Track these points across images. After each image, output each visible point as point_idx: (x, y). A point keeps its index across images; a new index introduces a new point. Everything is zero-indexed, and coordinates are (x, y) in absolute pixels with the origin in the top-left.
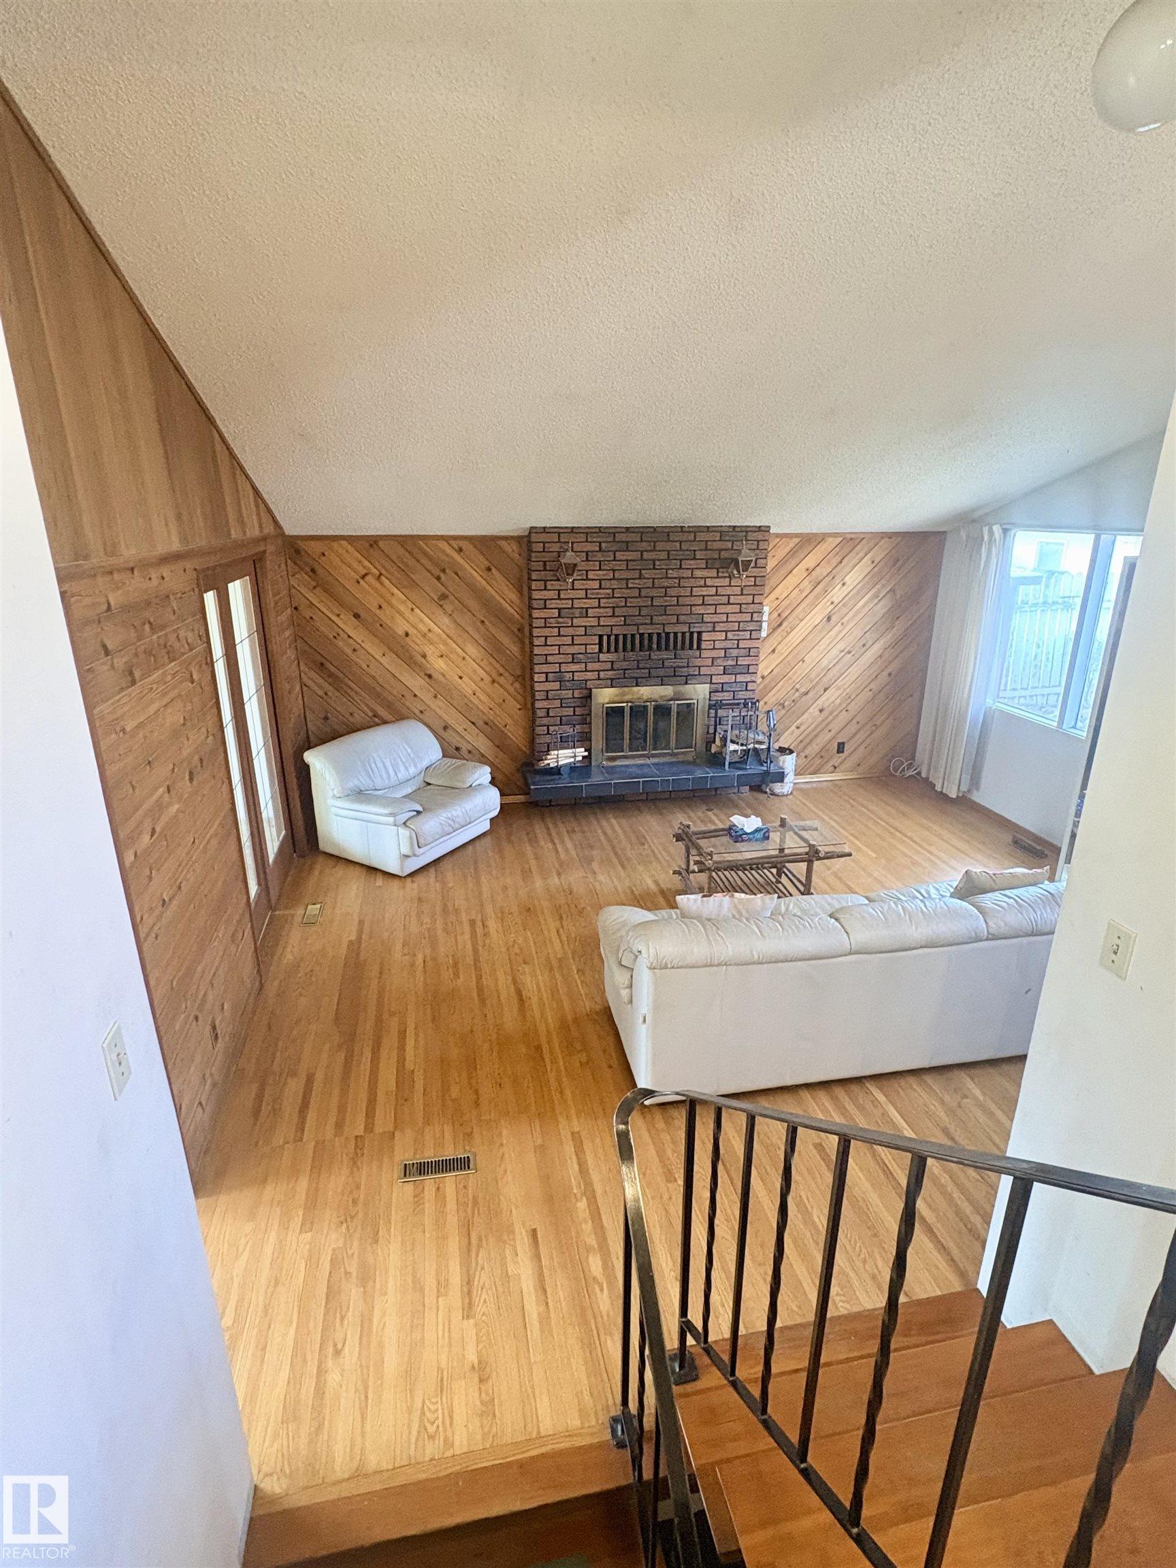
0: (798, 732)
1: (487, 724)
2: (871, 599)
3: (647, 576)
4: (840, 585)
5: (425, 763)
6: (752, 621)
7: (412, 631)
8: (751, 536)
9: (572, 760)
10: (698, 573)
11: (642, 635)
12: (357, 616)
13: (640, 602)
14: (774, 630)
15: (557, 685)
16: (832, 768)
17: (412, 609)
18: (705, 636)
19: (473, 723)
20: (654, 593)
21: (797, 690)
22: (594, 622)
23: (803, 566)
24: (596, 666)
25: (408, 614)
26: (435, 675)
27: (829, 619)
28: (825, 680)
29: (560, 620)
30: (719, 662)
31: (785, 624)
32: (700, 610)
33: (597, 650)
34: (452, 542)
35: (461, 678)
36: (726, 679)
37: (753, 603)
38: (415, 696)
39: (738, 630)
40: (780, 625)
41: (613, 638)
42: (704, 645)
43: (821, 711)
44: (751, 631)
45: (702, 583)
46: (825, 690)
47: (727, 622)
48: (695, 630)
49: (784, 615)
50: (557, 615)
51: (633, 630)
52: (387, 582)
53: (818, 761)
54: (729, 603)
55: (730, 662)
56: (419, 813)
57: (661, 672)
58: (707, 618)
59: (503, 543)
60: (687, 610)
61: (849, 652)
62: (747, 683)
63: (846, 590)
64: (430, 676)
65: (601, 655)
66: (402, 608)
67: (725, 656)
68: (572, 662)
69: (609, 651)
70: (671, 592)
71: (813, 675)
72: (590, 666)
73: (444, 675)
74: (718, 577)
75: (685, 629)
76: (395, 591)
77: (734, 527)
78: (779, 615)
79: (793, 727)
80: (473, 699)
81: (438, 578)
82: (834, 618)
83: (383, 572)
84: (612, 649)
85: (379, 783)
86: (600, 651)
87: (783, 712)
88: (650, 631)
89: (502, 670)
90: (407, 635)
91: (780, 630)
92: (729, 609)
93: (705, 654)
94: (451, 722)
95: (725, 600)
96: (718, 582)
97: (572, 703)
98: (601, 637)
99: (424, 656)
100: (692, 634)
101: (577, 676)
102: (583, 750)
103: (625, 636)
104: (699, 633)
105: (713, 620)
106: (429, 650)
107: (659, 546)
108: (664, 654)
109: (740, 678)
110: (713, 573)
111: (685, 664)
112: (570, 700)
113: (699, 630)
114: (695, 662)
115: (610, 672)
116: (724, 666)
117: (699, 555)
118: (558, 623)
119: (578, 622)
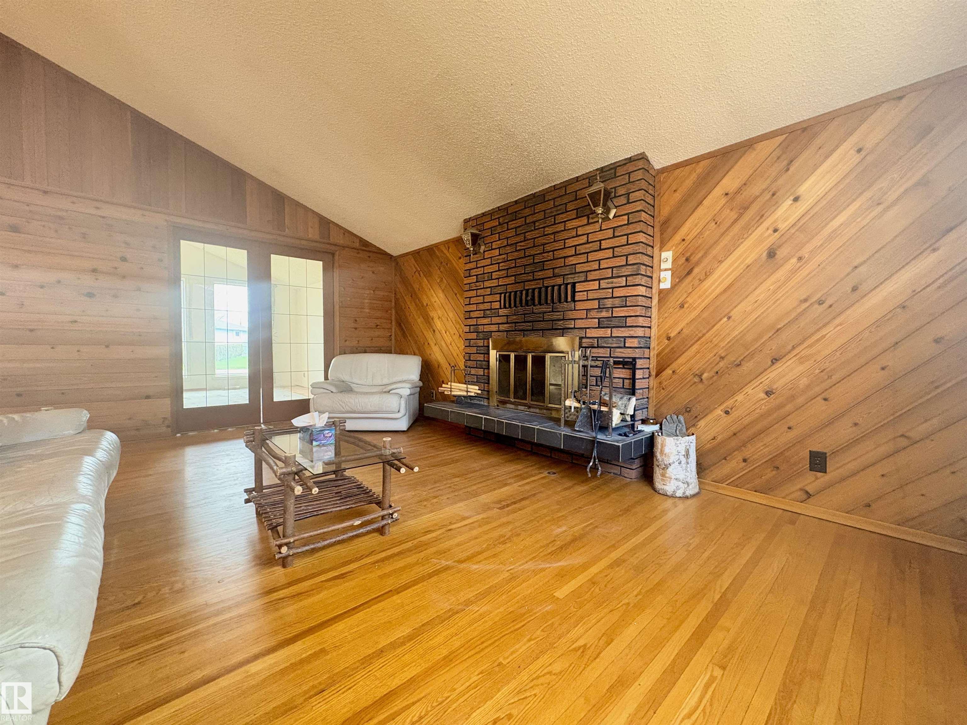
0: (727, 420)
3: (529, 237)
4: (789, 202)
6: (627, 265)
7: (429, 303)
8: (620, 171)
9: (465, 394)
10: (569, 225)
11: (527, 291)
12: (411, 295)
13: (525, 261)
14: (681, 280)
15: (475, 335)
16: (801, 495)
17: (430, 289)
18: (578, 287)
20: (534, 251)
21: (722, 358)
22: (495, 283)
23: (718, 191)
25: (428, 292)
26: (436, 330)
27: (771, 254)
28: (774, 345)
29: (477, 284)
30: (593, 314)
31: (696, 271)
32: (572, 260)
33: (498, 307)
34: (446, 244)
35: (446, 333)
36: (601, 333)
37: (628, 244)
38: (428, 344)
39: (612, 277)
40: (689, 273)
41: (507, 295)
42: (578, 297)
43: (768, 393)
44: (626, 276)
45: (574, 233)
46: (775, 361)
47: (600, 269)
48: (569, 281)
49: (694, 259)
50: (475, 281)
51: (521, 287)
52: (422, 275)
53: (770, 474)
54: (601, 249)
55: (604, 314)
57: (542, 325)
58: (579, 268)
60: (561, 262)
61: (820, 302)
62: (625, 338)
63: (802, 207)
64: (434, 331)
65: (500, 310)
66: (426, 289)
67: (599, 308)
68: (483, 317)
69: (505, 307)
70: (548, 248)
72: (494, 320)
73: (440, 332)
74: (588, 224)
75: (559, 281)
76: (425, 279)
77: (602, 168)
78: (687, 260)
79: (719, 412)
80: (451, 347)
81: (440, 269)
82: (781, 254)
83: (422, 269)
84: (507, 305)
86: (500, 307)
87: (700, 386)
88: (534, 287)
90: (427, 305)
91: (690, 278)
92: (601, 255)
93: (579, 305)
94: (441, 362)
95: (596, 246)
96: (589, 229)
97: (483, 350)
98: (500, 295)
99: (433, 319)
100: (566, 286)
101: (486, 329)
102: (477, 388)
103: (515, 293)
104: (573, 285)
105: (586, 269)
106: (435, 315)
107: (537, 208)
108: (544, 308)
109: (617, 333)
110: (584, 220)
111: (561, 317)
112: (482, 348)
113: (572, 281)
114: (571, 315)
115: (505, 325)
116: (599, 319)
117: (570, 207)
118: (476, 286)
119: (487, 284)
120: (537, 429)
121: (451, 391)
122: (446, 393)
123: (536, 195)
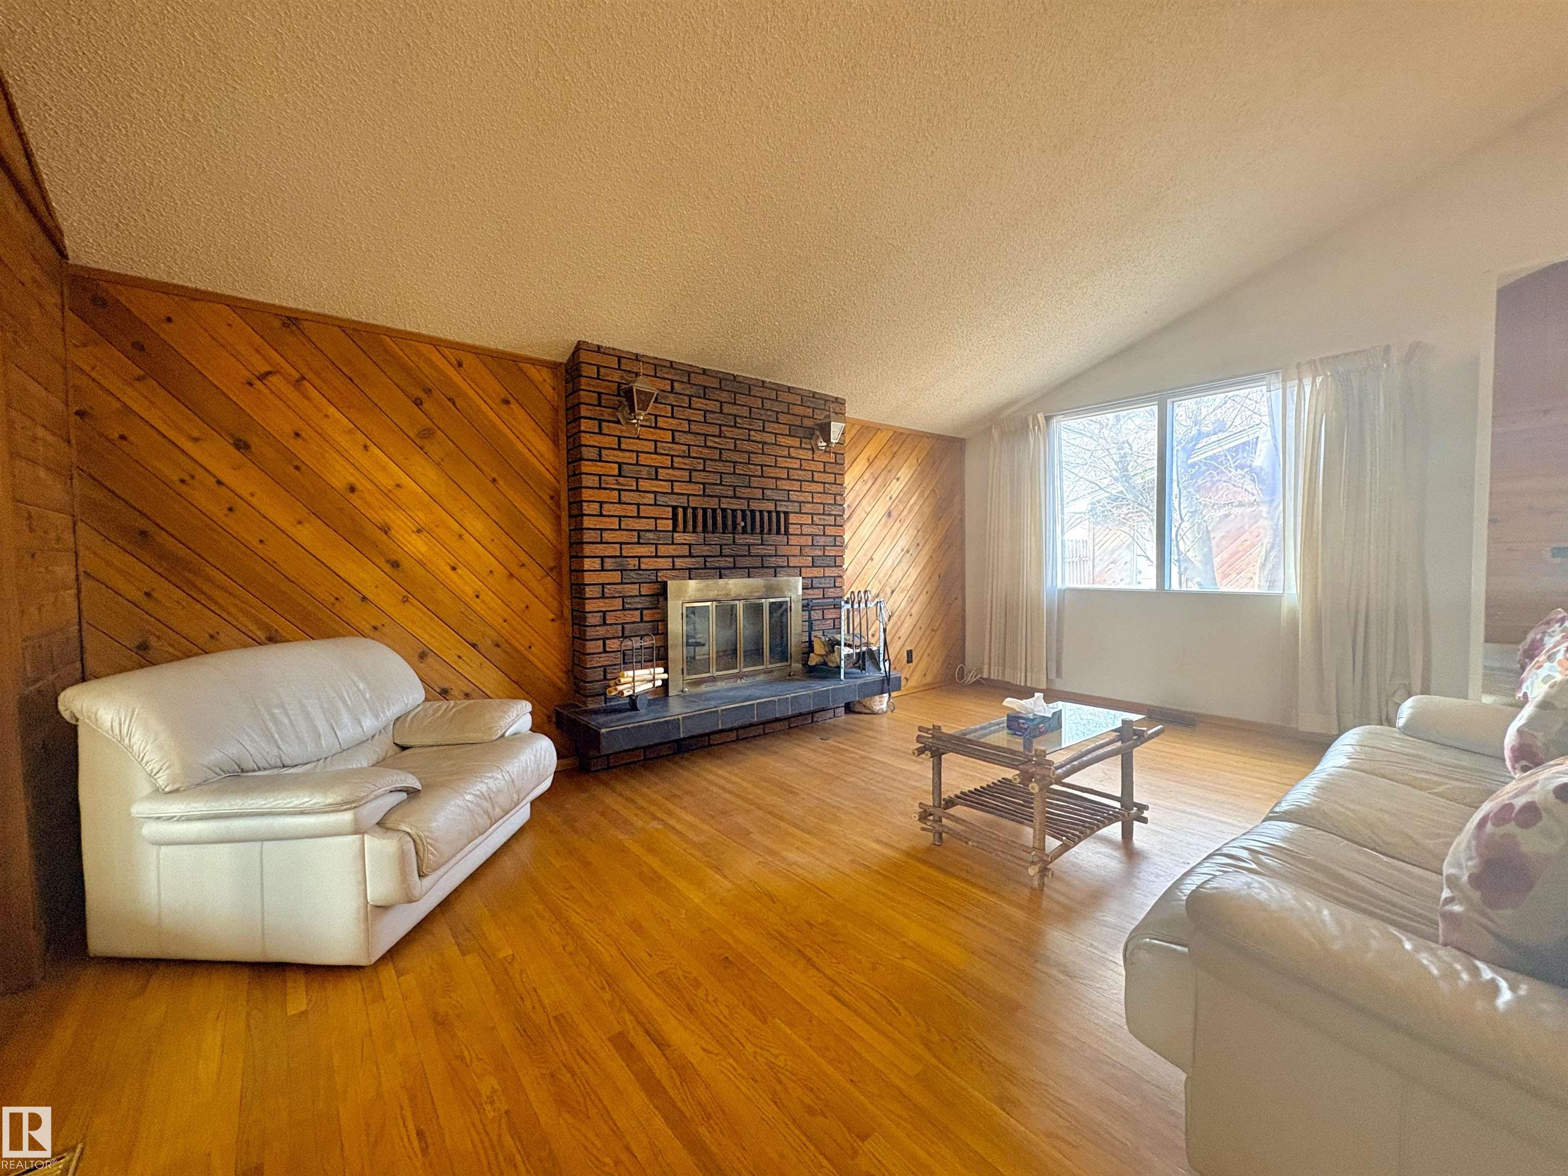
1: (498, 645)
2: (918, 498)
3: (728, 434)
4: (895, 480)
5: (394, 711)
6: (835, 504)
7: (363, 484)
10: (782, 440)
11: (724, 511)
12: (241, 445)
13: (720, 467)
15: (616, 577)
17: (366, 447)
18: (793, 518)
19: (474, 646)
20: (735, 457)
22: (665, 487)
24: (670, 550)
25: (356, 453)
26: (406, 563)
27: (889, 515)
28: (892, 581)
29: (621, 480)
30: (807, 551)
32: (786, 485)
33: (670, 528)
34: (447, 352)
35: (454, 569)
36: (815, 572)
38: (364, 598)
39: (823, 514)
41: (690, 511)
42: (791, 531)
43: (891, 616)
44: (835, 516)
45: (786, 452)
46: (892, 592)
47: (812, 502)
48: (782, 509)
50: (616, 472)
51: (714, 503)
52: (314, 393)
54: (813, 481)
55: (818, 552)
56: (412, 793)
57: (747, 562)
58: (792, 496)
60: (771, 483)
61: (907, 552)
62: (835, 578)
63: (900, 484)
64: (395, 565)
65: (676, 535)
66: (343, 441)
67: (813, 545)
68: (639, 543)
69: (685, 530)
70: (754, 459)
71: (881, 575)
72: (662, 550)
73: (423, 565)
74: (801, 448)
75: (771, 506)
76: (332, 410)
77: (814, 393)
80: (477, 605)
81: (418, 403)
82: (894, 514)
83: (310, 375)
84: (690, 528)
86: (674, 530)
88: (734, 507)
89: (525, 558)
90: (352, 489)
92: (814, 487)
93: (793, 540)
94: (434, 645)
95: (809, 476)
96: (802, 454)
97: (639, 603)
98: (675, 508)
99: (386, 530)
100: (778, 513)
101: (647, 564)
102: (662, 670)
103: (705, 510)
104: (786, 514)
105: (799, 499)
106: (395, 519)
107: (741, 399)
108: (750, 539)
109: (828, 572)
110: (797, 442)
111: (773, 553)
112: (637, 599)
113: (786, 510)
114: (783, 550)
115: (687, 560)
116: (813, 557)
117: (782, 418)
118: (618, 484)
119: (644, 485)
123: (738, 379)
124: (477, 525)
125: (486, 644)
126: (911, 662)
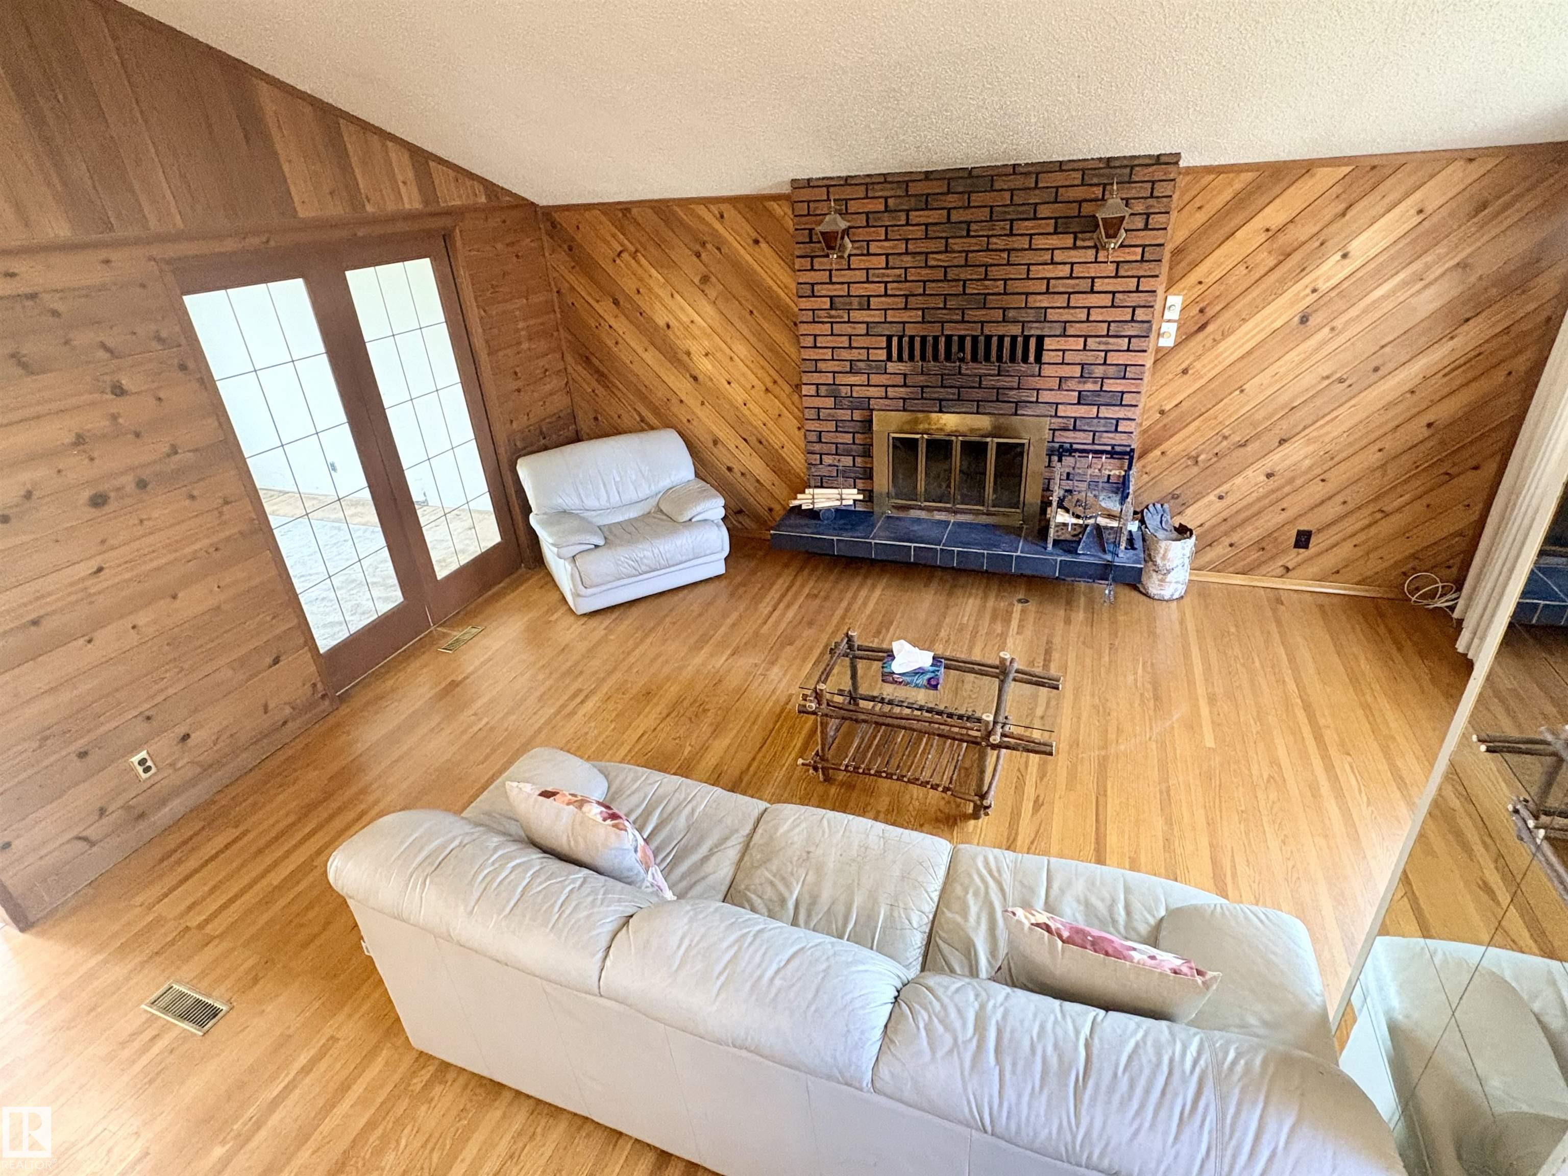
0: (1220, 505)
1: (761, 442)
2: (1405, 284)
3: (956, 248)
4: (1338, 256)
6: (1133, 320)
7: (673, 323)
8: (1140, 174)
9: (838, 503)
10: (1039, 242)
11: (949, 338)
12: (616, 302)
13: (945, 288)
14: (1190, 336)
15: (830, 402)
16: (1281, 571)
17: (672, 296)
18: (1048, 343)
19: (745, 439)
20: (965, 274)
21: (1225, 438)
22: (877, 317)
23: (1259, 222)
24: (883, 379)
25: (667, 300)
26: (701, 378)
27: (1304, 320)
28: (1284, 425)
29: (833, 312)
30: (1072, 384)
31: (1210, 328)
32: (1043, 301)
33: (884, 358)
34: (712, 207)
35: (729, 383)
36: (1081, 411)
37: (1137, 291)
38: (681, 401)
39: (1108, 336)
40: (1203, 327)
41: (906, 339)
42: (1046, 357)
43: (1269, 476)
44: (1130, 337)
45: (1047, 257)
46: (1282, 442)
47: (1088, 321)
48: (1033, 332)
49: (1210, 312)
50: (828, 306)
51: (935, 330)
52: (643, 261)
53: (1255, 555)
54: (1092, 291)
55: (1090, 386)
56: (596, 546)
57: (978, 394)
58: (1052, 315)
59: (774, 206)
60: (1020, 301)
61: (1341, 381)
62: (1118, 420)
63: (1349, 266)
64: (695, 379)
65: (889, 364)
66: (661, 292)
67: (1082, 376)
68: (850, 372)
69: (900, 359)
70: (994, 272)
71: (1259, 416)
72: (875, 379)
73: (711, 380)
74: (1075, 247)
75: (1016, 330)
76: (653, 272)
77: (1109, 160)
78: (1202, 311)
79: (1212, 497)
80: (745, 410)
81: (698, 255)
82: (1314, 319)
83: (641, 249)
84: (906, 356)
85: (591, 503)
86: (889, 358)
87: (1195, 470)
88: (963, 333)
89: (776, 377)
90: (668, 326)
91: (1201, 336)
92: (1093, 300)
93: (1047, 370)
94: (721, 435)
95: (1085, 285)
96: (1075, 256)
97: (850, 427)
98: (889, 338)
99: (688, 354)
100: (1027, 339)
101: (858, 392)
102: (855, 491)
103: (924, 339)
104: (1040, 340)
105: (1064, 318)
106: (695, 348)
107: (976, 199)
108: (982, 368)
109: (1105, 412)
110: (1069, 241)
111: (1015, 385)
112: (848, 424)
113: (1039, 332)
114: (1032, 382)
115: (901, 389)
116: (1080, 392)
117: (1043, 211)
118: (831, 317)
119: (856, 315)
120: (1017, 557)
121: (813, 503)
122: (804, 507)
123: (974, 173)
124: (741, 349)
125: (753, 440)
126: (1306, 546)
